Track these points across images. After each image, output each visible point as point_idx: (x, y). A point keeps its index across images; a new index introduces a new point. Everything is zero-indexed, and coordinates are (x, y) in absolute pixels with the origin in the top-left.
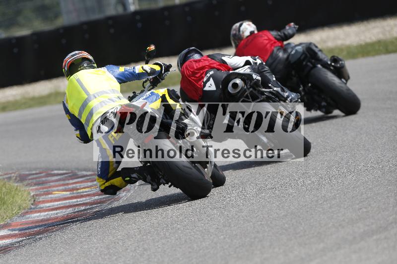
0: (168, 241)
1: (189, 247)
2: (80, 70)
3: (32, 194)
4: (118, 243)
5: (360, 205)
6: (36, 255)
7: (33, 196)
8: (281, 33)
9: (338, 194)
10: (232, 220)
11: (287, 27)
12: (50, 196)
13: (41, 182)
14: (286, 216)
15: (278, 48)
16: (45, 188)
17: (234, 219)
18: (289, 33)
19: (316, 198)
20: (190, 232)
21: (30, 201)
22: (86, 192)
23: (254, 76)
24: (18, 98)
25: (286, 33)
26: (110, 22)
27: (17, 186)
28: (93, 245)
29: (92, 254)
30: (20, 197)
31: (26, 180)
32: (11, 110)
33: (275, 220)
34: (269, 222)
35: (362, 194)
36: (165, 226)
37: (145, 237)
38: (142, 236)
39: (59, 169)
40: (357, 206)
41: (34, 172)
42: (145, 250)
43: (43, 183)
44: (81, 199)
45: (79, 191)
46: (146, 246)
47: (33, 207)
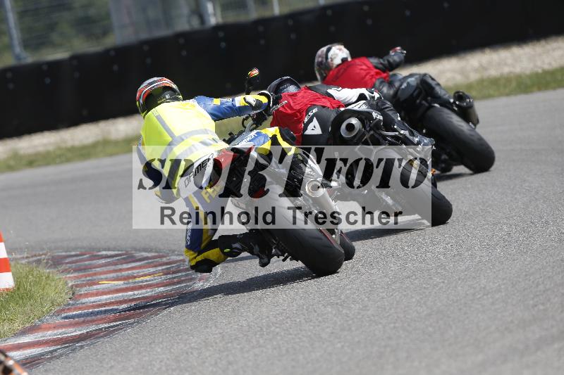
0: (262, 351)
1: (293, 360)
2: (160, 104)
3: (70, 284)
4: (192, 353)
5: (535, 300)
6: (75, 370)
7: (72, 286)
8: (384, 61)
9: (504, 284)
10: (354, 322)
11: (392, 53)
12: (95, 287)
13: (82, 267)
14: (430, 315)
15: (381, 80)
16: (89, 275)
17: (355, 320)
18: (394, 61)
19: (472, 291)
20: (293, 339)
21: (66, 294)
22: (147, 281)
23: (375, 114)
24: (51, 148)
25: (391, 60)
26: (182, 41)
27: (49, 273)
28: (156, 357)
29: (155, 369)
30: (54, 288)
31: (63, 264)
32: (39, 166)
33: (415, 321)
34: (406, 325)
35: (538, 285)
36: (259, 329)
37: (230, 345)
38: (226, 343)
39: (109, 250)
40: (531, 302)
41: (73, 253)
42: (230, 363)
43: (85, 269)
44: (140, 292)
45: (137, 279)
46: (231, 358)
47: (71, 302)
